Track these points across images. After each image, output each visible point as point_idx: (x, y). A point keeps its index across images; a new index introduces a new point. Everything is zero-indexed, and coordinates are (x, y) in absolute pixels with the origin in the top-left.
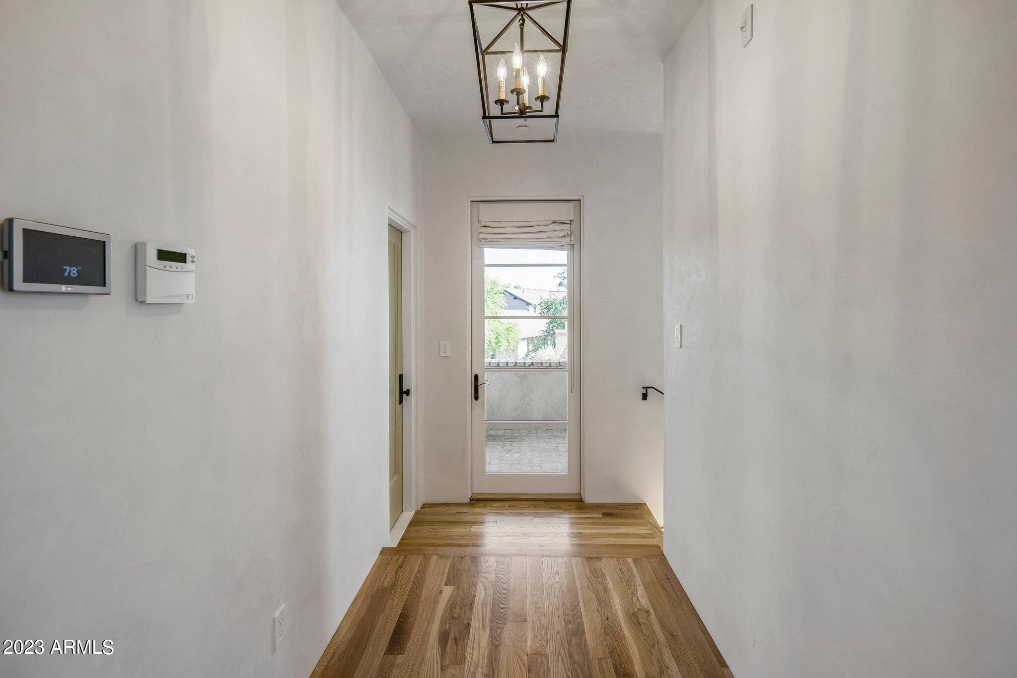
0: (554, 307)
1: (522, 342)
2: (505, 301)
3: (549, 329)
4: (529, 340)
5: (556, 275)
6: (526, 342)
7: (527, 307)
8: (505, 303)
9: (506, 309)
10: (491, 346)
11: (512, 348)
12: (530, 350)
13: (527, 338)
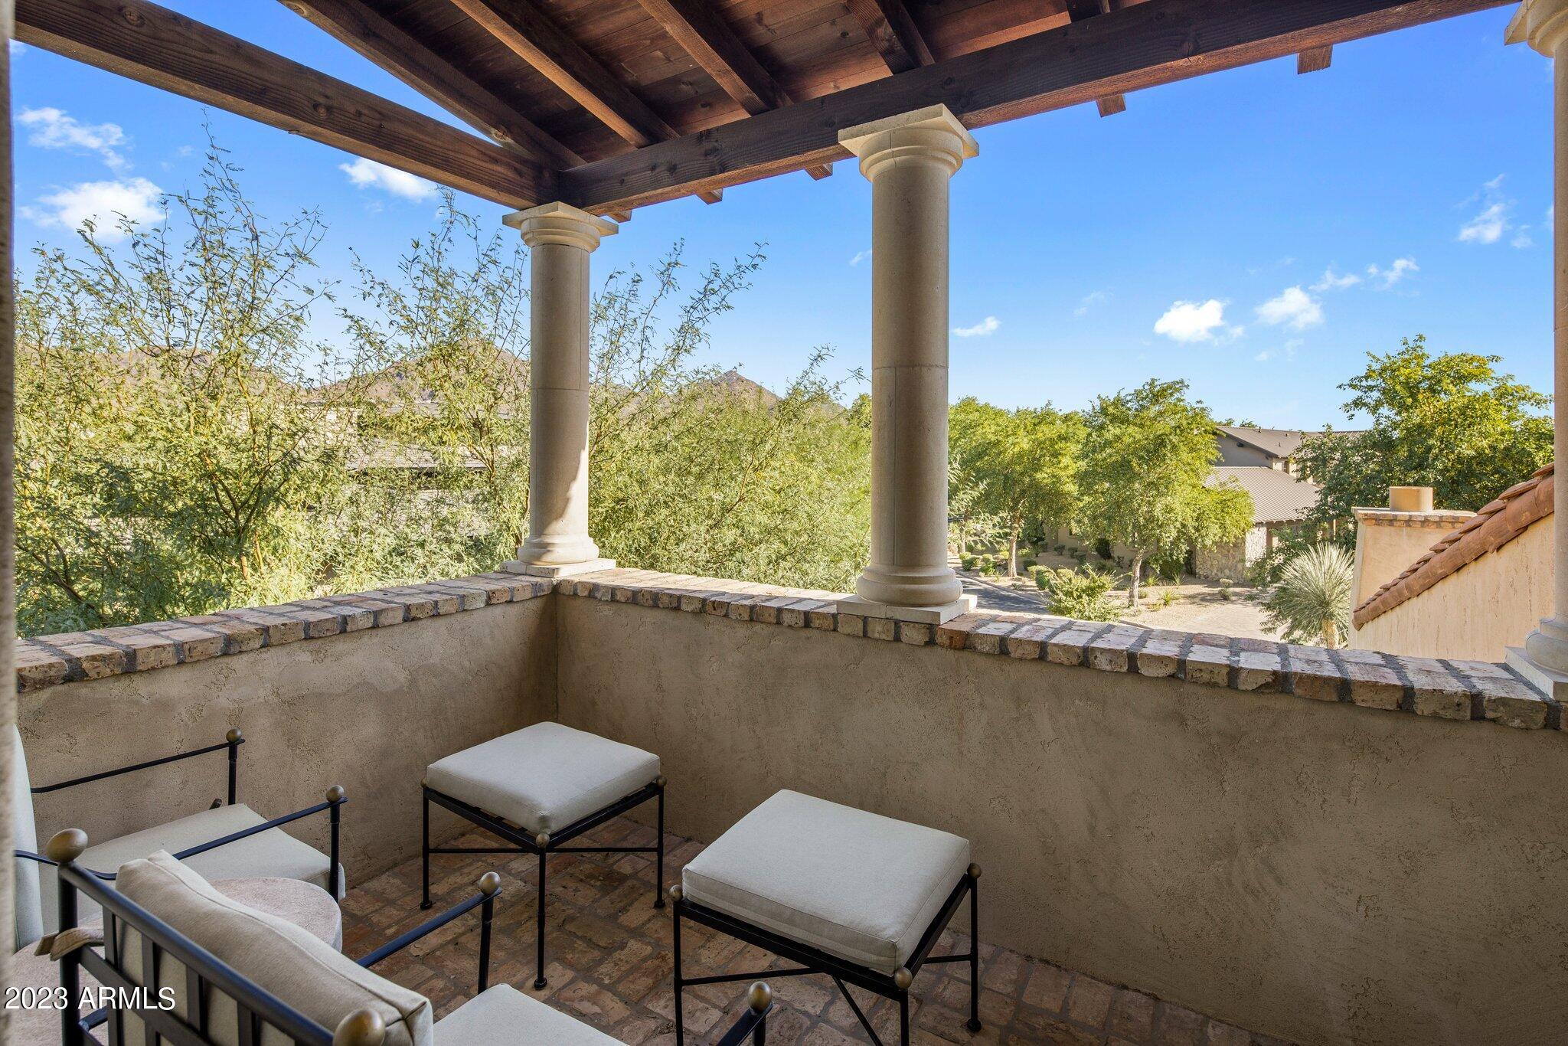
0: (1338, 455)
1: (1255, 530)
2: (1217, 448)
3: (1324, 505)
4: (1273, 527)
5: (1347, 382)
6: (1264, 530)
7: (1268, 462)
8: (1215, 452)
9: (1218, 463)
10: (1184, 534)
11: (1233, 540)
12: (1274, 550)
13: (1267, 523)
